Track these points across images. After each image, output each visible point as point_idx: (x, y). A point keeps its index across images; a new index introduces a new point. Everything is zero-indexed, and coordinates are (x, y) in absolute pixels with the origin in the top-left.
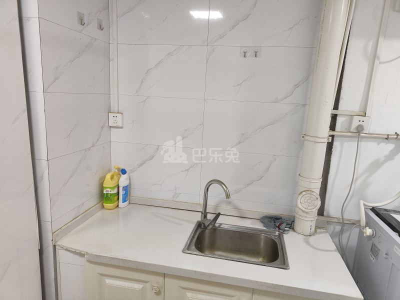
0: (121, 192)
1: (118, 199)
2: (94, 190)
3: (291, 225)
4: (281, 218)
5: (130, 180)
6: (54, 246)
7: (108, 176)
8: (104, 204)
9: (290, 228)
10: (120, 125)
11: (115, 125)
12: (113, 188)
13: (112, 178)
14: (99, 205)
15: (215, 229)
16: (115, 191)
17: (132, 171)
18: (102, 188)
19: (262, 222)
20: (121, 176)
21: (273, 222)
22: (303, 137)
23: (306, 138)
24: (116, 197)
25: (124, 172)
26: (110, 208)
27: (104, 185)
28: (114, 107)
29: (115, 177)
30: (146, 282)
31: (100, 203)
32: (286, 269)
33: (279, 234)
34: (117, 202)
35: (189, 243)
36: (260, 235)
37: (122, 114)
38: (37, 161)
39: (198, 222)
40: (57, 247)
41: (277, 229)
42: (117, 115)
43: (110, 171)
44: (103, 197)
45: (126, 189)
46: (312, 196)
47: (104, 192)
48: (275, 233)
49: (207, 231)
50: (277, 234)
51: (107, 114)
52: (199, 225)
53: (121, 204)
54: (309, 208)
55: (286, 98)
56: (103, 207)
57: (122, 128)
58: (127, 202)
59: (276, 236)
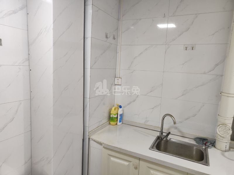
0: (119, 117)
1: (117, 120)
2: (106, 115)
3: (213, 144)
4: (207, 140)
5: (123, 111)
6: (89, 139)
7: (113, 108)
8: (111, 122)
9: (212, 146)
10: (120, 84)
11: (118, 84)
12: (115, 114)
13: (115, 109)
14: (108, 123)
15: (167, 141)
16: (116, 116)
17: (124, 107)
18: (110, 114)
19: (195, 140)
20: (119, 109)
21: (202, 141)
22: (220, 93)
23: (223, 94)
24: (116, 120)
25: (120, 107)
26: (113, 124)
27: (111, 113)
28: (118, 75)
29: (116, 109)
30: (130, 162)
31: (109, 122)
32: (207, 166)
33: (205, 148)
34: (116, 122)
35: (153, 145)
36: (193, 147)
37: (121, 78)
38: (85, 98)
39: (158, 136)
40: (90, 139)
41: (204, 145)
42: (119, 79)
43: (114, 106)
44: (110, 119)
45: (121, 115)
46: (226, 127)
47: (111, 116)
48: (203, 147)
49: (163, 142)
50: (204, 148)
51: (114, 78)
52: (158, 138)
53: (118, 123)
54: (224, 134)
55: (210, 71)
56: (110, 124)
57: (121, 85)
58: (121, 123)
59: (203, 149)
